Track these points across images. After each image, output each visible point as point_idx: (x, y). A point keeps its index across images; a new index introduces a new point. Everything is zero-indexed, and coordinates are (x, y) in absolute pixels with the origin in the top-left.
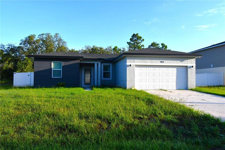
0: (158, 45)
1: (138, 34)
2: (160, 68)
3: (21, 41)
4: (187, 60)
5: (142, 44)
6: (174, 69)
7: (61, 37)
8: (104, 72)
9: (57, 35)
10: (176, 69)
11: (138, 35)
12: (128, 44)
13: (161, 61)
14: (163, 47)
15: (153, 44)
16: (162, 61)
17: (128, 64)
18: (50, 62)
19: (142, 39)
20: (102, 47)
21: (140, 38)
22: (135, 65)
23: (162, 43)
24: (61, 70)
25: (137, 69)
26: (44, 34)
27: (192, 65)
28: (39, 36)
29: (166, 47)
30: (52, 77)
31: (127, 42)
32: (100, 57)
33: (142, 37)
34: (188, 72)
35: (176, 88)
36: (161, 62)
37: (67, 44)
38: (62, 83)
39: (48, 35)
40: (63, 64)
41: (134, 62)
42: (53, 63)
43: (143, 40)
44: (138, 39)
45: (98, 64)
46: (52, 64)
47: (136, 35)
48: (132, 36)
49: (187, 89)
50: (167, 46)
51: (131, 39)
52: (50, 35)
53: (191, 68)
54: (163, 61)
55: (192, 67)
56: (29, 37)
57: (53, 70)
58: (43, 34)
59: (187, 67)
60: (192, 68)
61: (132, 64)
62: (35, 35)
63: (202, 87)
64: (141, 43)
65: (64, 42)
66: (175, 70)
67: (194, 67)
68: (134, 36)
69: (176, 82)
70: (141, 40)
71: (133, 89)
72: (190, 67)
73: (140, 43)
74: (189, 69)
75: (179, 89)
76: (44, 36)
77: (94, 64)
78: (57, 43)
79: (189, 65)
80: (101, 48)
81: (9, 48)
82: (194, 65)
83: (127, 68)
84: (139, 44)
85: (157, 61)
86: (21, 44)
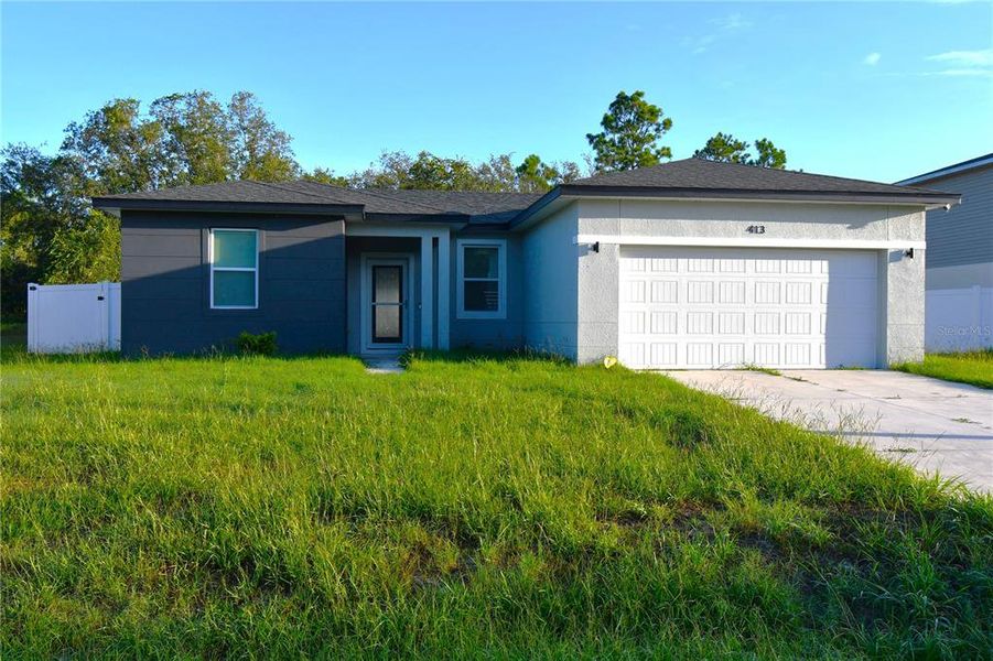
0: (740, 147)
1: (639, 94)
2: (748, 261)
3: (71, 134)
4: (880, 222)
5: (660, 144)
6: (816, 264)
7: (264, 110)
8: (466, 282)
9: (242, 99)
10: (825, 263)
11: (642, 99)
12: (591, 142)
13: (750, 223)
14: (763, 159)
15: (717, 146)
16: (755, 224)
17: (584, 238)
18: (197, 231)
19: (660, 120)
20: (465, 160)
21: (654, 112)
22: (621, 246)
23: (760, 140)
24: (256, 270)
25: (627, 265)
26: (181, 97)
27: (905, 245)
28: (157, 109)
29: (781, 157)
30: (212, 306)
31: (589, 136)
32: (449, 208)
33: (660, 110)
34: (889, 282)
35: (824, 361)
36: (751, 230)
37: (292, 145)
38: (259, 337)
39: (199, 99)
40: (266, 240)
41: (617, 231)
42: (213, 235)
43: (665, 123)
44: (640, 118)
45: (435, 241)
46: (212, 239)
47: (632, 99)
48: (612, 105)
49: (879, 364)
50: (782, 152)
51: (606, 122)
52: (208, 101)
53: (904, 258)
54: (763, 224)
55: (910, 254)
56: (107, 110)
57: (212, 269)
58: (173, 98)
59: (881, 252)
60: (906, 260)
61: (603, 239)
62: (133, 101)
63: (955, 355)
64: (657, 141)
65: (280, 136)
66: (820, 268)
67: (920, 259)
68: (622, 102)
69: (824, 331)
70: (659, 125)
71: (608, 367)
72: (899, 255)
73: (653, 139)
74: (891, 266)
75: (841, 367)
76: (181, 106)
77: (418, 241)
78: (242, 140)
79: (893, 245)
80: (457, 166)
81: (12, 164)
82: (920, 245)
83: (582, 260)
84: (645, 146)
85: (731, 223)
86: (66, 146)
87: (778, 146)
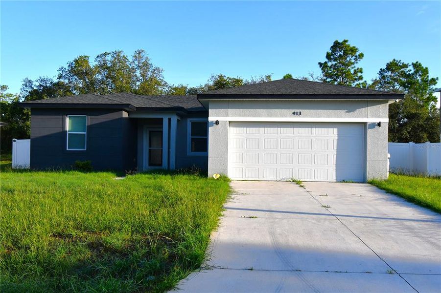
0: (406, 66)
1: (345, 41)
3: (61, 72)
5: (358, 66)
7: (149, 58)
9: (139, 53)
11: (347, 44)
12: (320, 67)
14: (416, 72)
17: (211, 118)
19: (357, 54)
21: (353, 50)
23: (415, 62)
26: (109, 54)
28: (98, 59)
29: (426, 71)
31: (319, 63)
33: (357, 49)
36: (294, 114)
37: (163, 74)
39: (117, 54)
40: (90, 120)
43: (359, 56)
44: (345, 54)
45: (170, 120)
47: (342, 44)
48: (332, 47)
50: (427, 68)
51: (328, 56)
52: (121, 55)
54: (300, 110)
56: (76, 61)
58: (105, 54)
62: (86, 57)
64: (355, 65)
65: (158, 69)
68: (337, 46)
70: (356, 56)
73: (353, 64)
76: (109, 58)
78: (138, 73)
81: (41, 85)
84: (349, 68)
85: (284, 111)
86: (60, 77)
87: (424, 66)
